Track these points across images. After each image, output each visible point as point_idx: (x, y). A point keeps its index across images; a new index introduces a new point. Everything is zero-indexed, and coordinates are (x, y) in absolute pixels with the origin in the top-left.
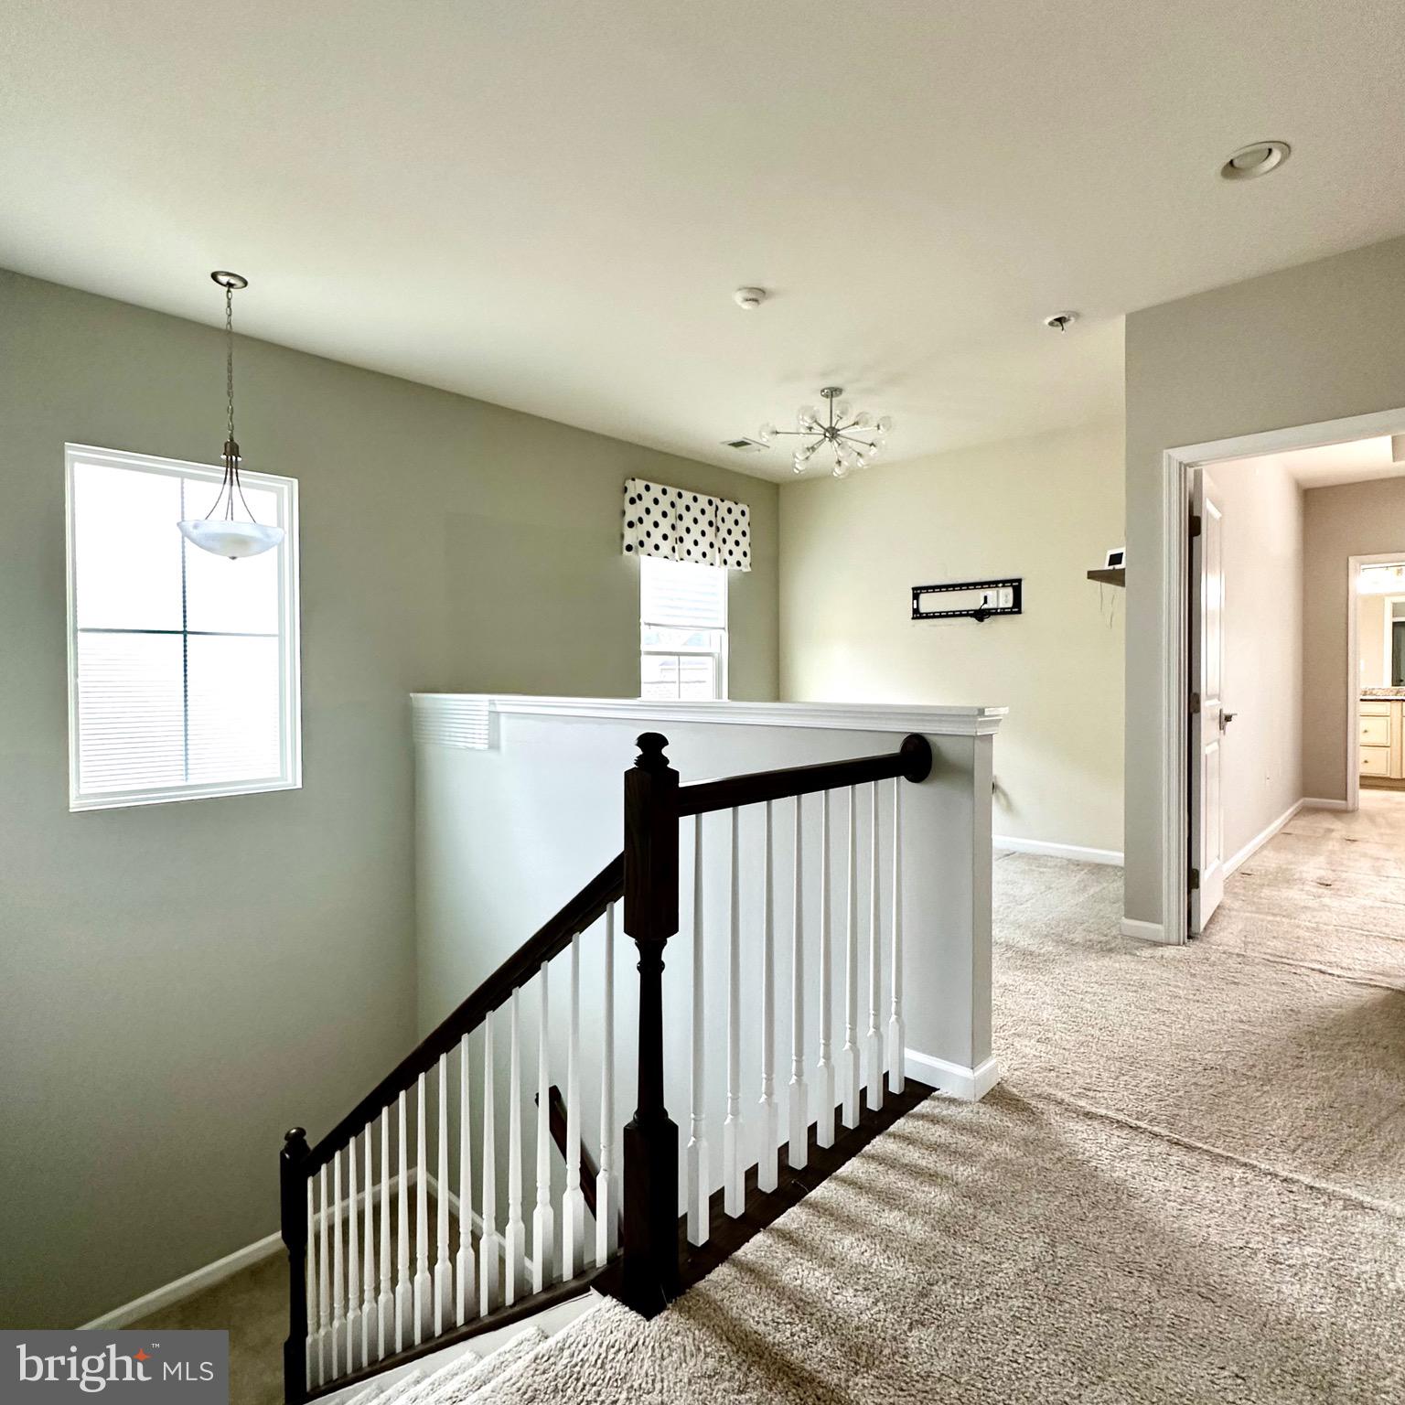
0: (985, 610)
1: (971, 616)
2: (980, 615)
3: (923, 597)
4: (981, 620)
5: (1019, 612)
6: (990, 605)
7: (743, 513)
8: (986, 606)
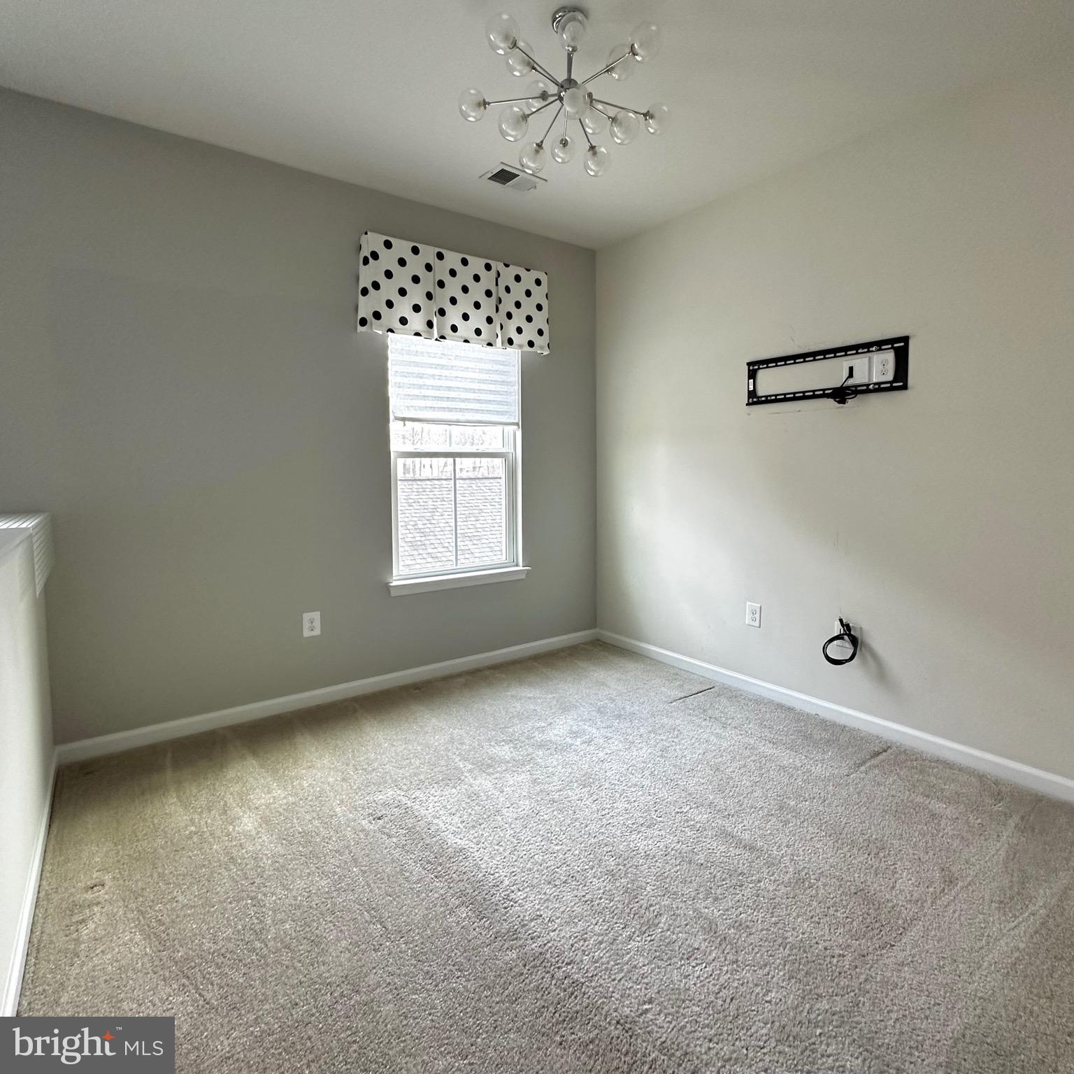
0: (848, 388)
1: (828, 396)
2: (841, 394)
3: (762, 374)
4: (843, 401)
5: (905, 387)
6: (860, 378)
7: (538, 282)
8: (851, 382)
